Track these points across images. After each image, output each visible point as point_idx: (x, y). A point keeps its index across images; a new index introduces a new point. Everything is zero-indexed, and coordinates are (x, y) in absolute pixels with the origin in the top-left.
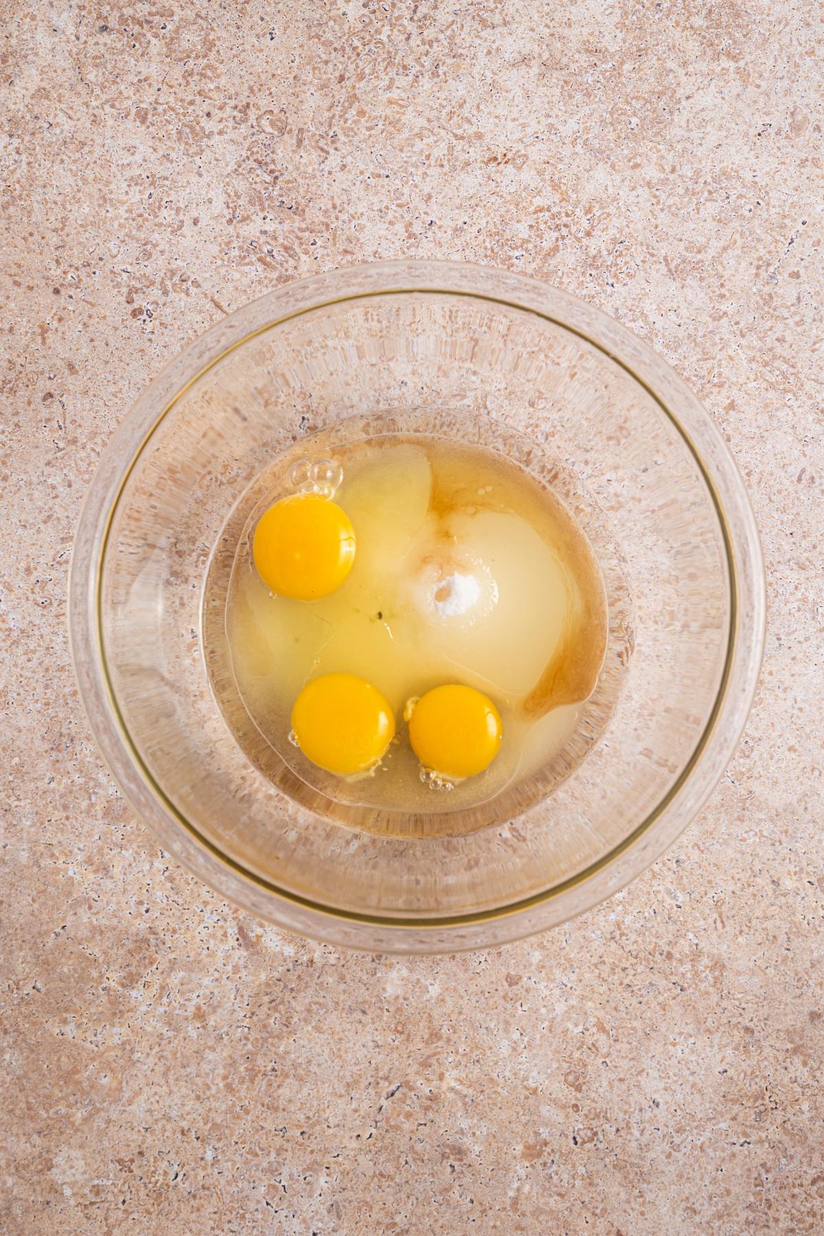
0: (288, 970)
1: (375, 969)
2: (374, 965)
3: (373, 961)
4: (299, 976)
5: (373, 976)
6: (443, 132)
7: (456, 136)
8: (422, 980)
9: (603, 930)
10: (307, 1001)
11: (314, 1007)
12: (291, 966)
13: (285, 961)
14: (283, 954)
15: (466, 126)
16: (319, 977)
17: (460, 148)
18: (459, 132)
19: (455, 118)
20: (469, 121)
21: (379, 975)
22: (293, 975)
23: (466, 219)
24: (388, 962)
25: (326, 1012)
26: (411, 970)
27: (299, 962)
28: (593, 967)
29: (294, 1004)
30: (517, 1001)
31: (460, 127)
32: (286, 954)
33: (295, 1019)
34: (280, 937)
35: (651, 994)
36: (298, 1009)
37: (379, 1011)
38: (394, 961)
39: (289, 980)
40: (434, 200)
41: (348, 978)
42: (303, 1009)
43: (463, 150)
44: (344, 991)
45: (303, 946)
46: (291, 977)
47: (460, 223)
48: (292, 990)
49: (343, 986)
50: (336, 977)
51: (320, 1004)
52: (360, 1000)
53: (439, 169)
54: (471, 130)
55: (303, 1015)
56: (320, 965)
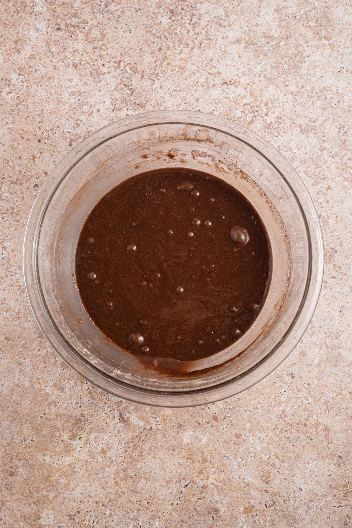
0: (141, 432)
1: (179, 431)
2: (178, 430)
3: (178, 428)
4: (146, 435)
5: (178, 434)
6: (204, 72)
7: (209, 73)
8: (199, 436)
9: (277, 414)
10: (149, 445)
11: (152, 448)
12: (142, 430)
13: (140, 428)
14: (139, 425)
15: (213, 69)
16: (154, 435)
17: (211, 78)
18: (211, 72)
19: (209, 66)
20: (215, 67)
21: (180, 434)
22: (143, 434)
23: (214, 109)
24: (184, 428)
25: (158, 450)
26: (194, 432)
27: (146, 428)
28: (272, 430)
29: (144, 446)
30: (240, 445)
31: (211, 69)
32: (140, 425)
33: (144, 453)
34: (138, 418)
35: (298, 442)
36: (146, 449)
37: (180, 450)
38: (187, 428)
39: (142, 436)
40: (200, 100)
41: (167, 435)
42: (148, 449)
43: (212, 79)
44: (165, 441)
45: (147, 422)
46: (142, 435)
47: (211, 110)
48: (143, 440)
49: (165, 439)
50: (162, 435)
51: (155, 447)
52: (172, 445)
53: (202, 88)
54: (216, 71)
55: (148, 452)
56: (155, 430)
